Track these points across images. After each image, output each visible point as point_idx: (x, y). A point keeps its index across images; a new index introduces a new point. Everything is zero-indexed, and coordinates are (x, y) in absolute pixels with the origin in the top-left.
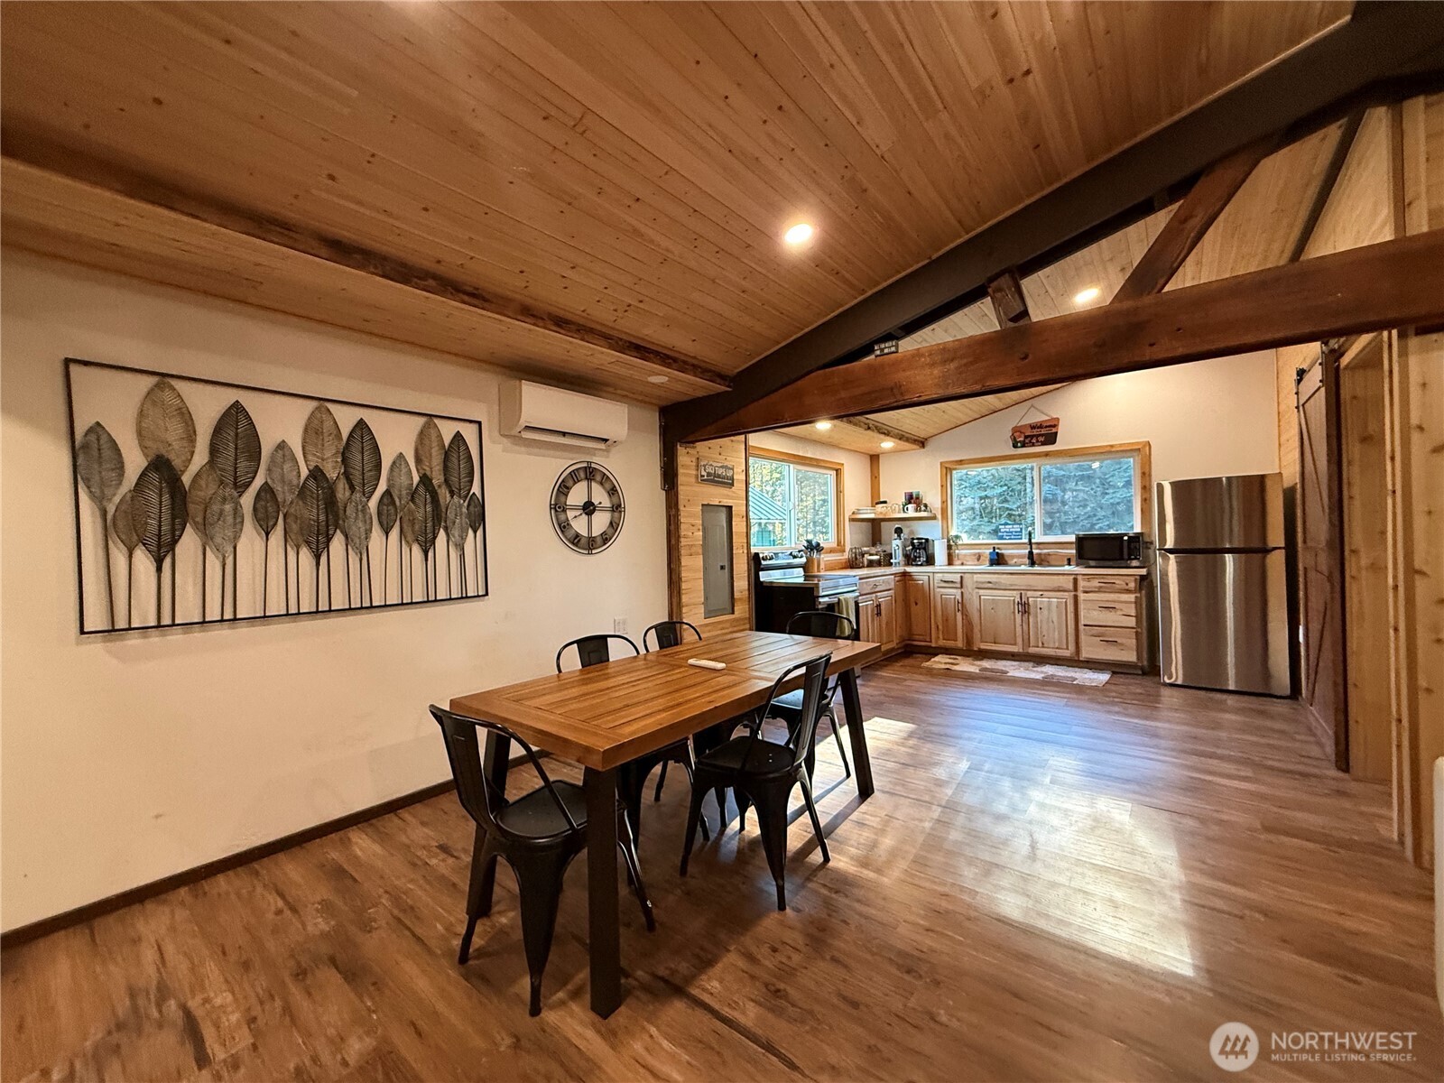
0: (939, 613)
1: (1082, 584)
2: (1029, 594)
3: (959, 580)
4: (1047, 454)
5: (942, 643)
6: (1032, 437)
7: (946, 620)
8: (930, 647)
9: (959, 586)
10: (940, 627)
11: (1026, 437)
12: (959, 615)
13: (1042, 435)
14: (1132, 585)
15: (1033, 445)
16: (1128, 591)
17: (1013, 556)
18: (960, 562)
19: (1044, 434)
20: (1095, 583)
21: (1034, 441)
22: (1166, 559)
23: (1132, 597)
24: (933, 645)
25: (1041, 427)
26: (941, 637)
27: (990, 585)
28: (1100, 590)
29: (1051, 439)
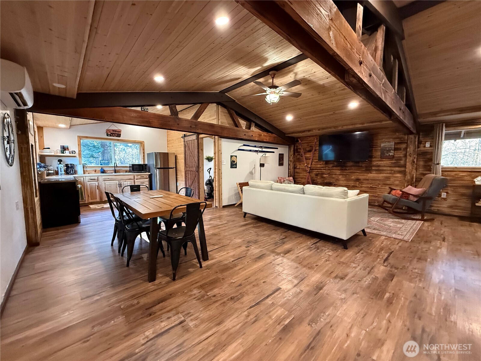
0: (89, 191)
1: (136, 177)
2: (122, 181)
3: (97, 178)
4: (118, 140)
5: (90, 201)
6: (113, 134)
7: (92, 193)
8: (85, 203)
9: (97, 180)
10: (90, 196)
11: (111, 133)
12: (97, 191)
13: (116, 134)
14: (147, 177)
15: (113, 136)
16: (147, 178)
17: (108, 171)
18: (88, 173)
19: (117, 134)
20: (139, 177)
21: (114, 135)
22: (157, 170)
23: (147, 180)
24: (86, 202)
25: (116, 131)
26: (90, 198)
27: (109, 179)
28: (140, 179)
29: (119, 135)
